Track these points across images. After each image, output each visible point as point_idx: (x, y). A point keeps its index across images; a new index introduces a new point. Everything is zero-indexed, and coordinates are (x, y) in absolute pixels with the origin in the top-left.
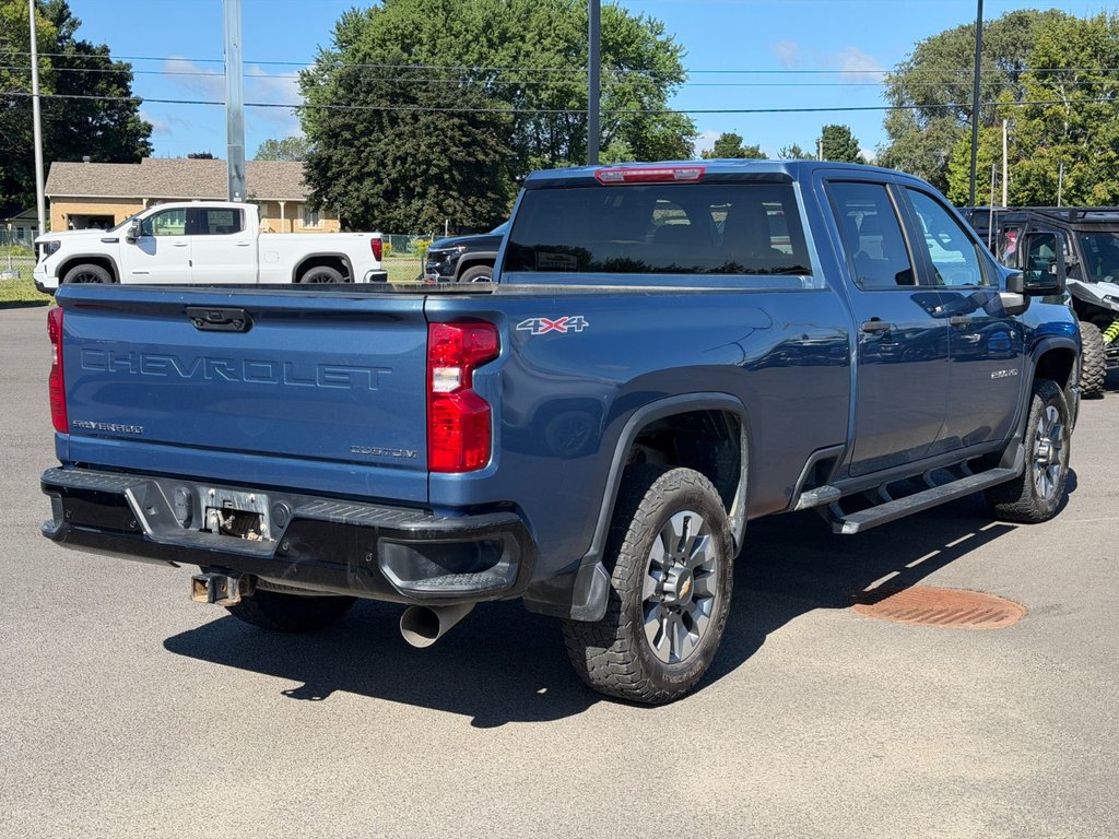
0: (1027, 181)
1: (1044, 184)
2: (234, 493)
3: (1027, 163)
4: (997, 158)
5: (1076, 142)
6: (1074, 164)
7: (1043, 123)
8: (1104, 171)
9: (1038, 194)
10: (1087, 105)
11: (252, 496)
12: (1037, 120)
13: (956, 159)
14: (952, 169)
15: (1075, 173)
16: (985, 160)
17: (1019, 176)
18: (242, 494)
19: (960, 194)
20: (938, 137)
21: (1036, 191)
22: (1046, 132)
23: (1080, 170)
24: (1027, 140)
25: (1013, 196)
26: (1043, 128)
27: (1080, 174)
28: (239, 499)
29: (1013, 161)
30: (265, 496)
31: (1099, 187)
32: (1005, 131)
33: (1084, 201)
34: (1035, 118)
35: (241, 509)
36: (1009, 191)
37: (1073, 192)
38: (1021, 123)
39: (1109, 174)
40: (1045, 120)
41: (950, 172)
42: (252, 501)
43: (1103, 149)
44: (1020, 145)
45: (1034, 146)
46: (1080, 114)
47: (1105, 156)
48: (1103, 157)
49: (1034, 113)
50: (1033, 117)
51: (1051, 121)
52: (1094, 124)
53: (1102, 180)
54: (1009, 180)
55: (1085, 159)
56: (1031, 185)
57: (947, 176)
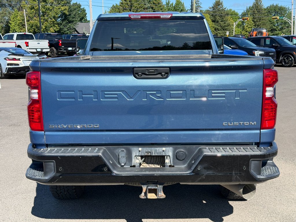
0: (32, 27)
1: (37, 27)
2: (153, 148)
3: (32, 22)
4: (23, 20)
5: (44, 16)
6: (44, 22)
7: (34, 11)
8: (52, 25)
9: (36, 30)
10: (46, 7)
11: (164, 149)
12: (33, 10)
13: (11, 20)
14: (11, 23)
15: (45, 25)
16: (20, 20)
17: (30, 25)
18: (157, 149)
19: (14, 30)
20: (5, 13)
21: (35, 29)
22: (36, 13)
23: (46, 24)
24: (31, 15)
25: (29, 31)
26: (35, 12)
27: (46, 25)
28: (156, 151)
29: (28, 21)
30: (171, 148)
31: (51, 29)
32: (25, 12)
33: (48, 32)
34: (32, 9)
35: (156, 154)
36: (28, 29)
37: (45, 30)
38: (29, 11)
39: (53, 25)
40: (35, 10)
41: (10, 24)
42: (163, 151)
43: (51, 19)
44: (29, 17)
45: (33, 17)
46: (44, 9)
47: (52, 20)
48: (51, 21)
49: (32, 8)
50: (31, 9)
51: (37, 11)
52: (48, 12)
53: (52, 27)
54: (27, 26)
55: (47, 21)
56: (34, 28)
57: (9, 24)
